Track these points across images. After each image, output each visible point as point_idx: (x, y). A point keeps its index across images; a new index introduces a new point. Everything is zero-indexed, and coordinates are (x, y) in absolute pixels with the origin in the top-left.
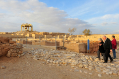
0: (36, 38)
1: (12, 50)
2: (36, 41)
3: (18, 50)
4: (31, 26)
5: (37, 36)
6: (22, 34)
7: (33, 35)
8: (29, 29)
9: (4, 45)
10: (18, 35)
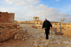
0: (40, 24)
1: (18, 34)
2: (40, 27)
3: (23, 34)
4: (38, 18)
5: (41, 23)
6: (33, 22)
7: (39, 23)
8: (37, 19)
9: (12, 30)
10: (31, 22)
